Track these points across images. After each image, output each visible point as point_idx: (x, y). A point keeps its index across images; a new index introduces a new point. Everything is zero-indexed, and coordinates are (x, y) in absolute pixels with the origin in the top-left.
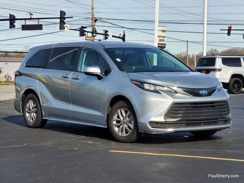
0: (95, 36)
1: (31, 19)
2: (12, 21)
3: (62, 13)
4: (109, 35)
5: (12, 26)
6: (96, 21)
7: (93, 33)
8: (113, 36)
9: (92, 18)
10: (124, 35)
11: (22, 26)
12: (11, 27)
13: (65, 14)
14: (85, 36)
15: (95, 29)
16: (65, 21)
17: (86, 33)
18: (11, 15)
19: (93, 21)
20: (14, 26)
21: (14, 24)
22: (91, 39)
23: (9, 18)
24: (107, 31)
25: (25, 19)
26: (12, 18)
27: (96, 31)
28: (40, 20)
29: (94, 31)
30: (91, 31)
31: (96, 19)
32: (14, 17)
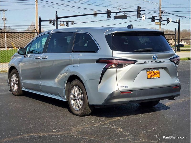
0: (161, 22)
1: (120, 12)
2: (109, 14)
3: (139, 8)
4: (169, 21)
5: (109, 16)
6: (162, 13)
7: (160, 20)
8: (172, 22)
9: (160, 11)
10: (179, 21)
11: (115, 17)
12: (108, 18)
13: (140, 8)
14: (155, 22)
15: (162, 17)
16: (140, 13)
17: (155, 20)
18: (108, 10)
19: (160, 13)
20: (110, 17)
21: (110, 16)
22: (159, 23)
23: (107, 12)
24: (169, 19)
25: (117, 12)
26: (109, 12)
27: (162, 19)
28: (125, 13)
29: (161, 19)
30: (159, 19)
31: (162, 12)
32: (110, 11)
